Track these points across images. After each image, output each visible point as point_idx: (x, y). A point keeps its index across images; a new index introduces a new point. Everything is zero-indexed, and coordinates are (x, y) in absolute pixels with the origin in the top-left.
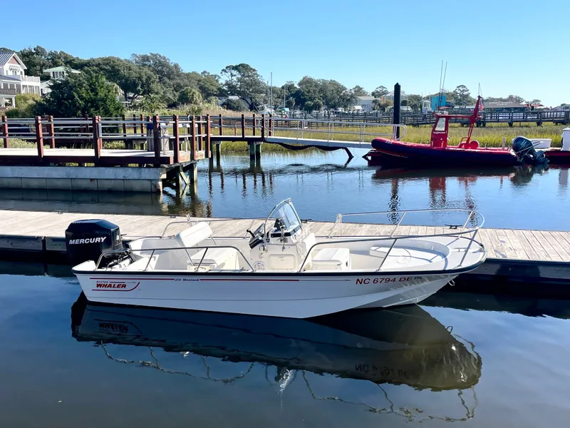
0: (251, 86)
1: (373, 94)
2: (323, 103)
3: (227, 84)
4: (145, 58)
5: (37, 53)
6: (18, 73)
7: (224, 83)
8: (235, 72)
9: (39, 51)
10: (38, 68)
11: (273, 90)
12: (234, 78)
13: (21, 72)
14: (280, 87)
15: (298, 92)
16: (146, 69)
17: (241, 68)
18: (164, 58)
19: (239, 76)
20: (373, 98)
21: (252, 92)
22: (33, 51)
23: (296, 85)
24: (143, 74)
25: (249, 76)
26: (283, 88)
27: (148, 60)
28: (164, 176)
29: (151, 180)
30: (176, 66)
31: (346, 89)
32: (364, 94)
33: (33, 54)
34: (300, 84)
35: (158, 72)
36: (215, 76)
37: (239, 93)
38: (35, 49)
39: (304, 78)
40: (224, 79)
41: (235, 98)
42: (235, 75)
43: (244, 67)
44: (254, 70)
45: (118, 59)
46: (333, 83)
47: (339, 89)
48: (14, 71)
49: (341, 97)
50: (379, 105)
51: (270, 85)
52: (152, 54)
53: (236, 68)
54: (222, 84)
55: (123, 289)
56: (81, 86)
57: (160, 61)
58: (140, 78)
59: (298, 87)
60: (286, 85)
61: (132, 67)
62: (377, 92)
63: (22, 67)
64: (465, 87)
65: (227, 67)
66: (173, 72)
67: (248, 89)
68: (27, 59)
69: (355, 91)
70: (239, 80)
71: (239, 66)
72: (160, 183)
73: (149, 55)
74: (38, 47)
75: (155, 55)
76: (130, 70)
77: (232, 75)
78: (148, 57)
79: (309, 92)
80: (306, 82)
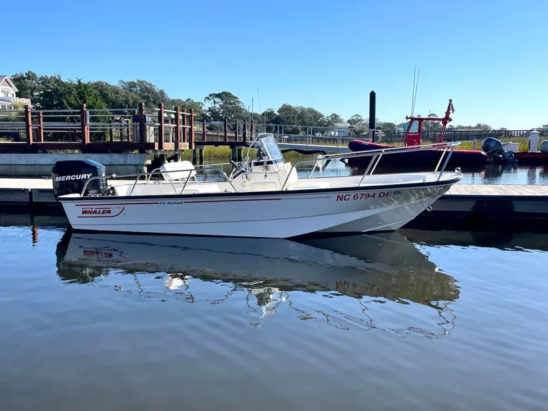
0: (233, 113)
1: (349, 121)
2: (302, 129)
3: (210, 110)
4: (132, 85)
5: (29, 78)
6: (10, 95)
7: (207, 109)
8: (217, 100)
9: (30, 76)
10: (29, 91)
11: (255, 116)
12: (217, 106)
13: (13, 95)
14: (261, 113)
15: (278, 118)
16: (132, 94)
17: (223, 96)
18: (150, 84)
19: (222, 104)
20: (349, 125)
21: (234, 118)
22: (25, 76)
23: (276, 112)
24: (130, 98)
25: (231, 103)
26: (263, 114)
27: (135, 87)
28: (149, 162)
29: (136, 165)
30: (162, 92)
31: (323, 116)
32: (341, 121)
33: (24, 78)
34: (279, 111)
35: (144, 98)
36: (199, 103)
37: (221, 120)
38: (26, 74)
39: (284, 105)
40: (207, 106)
41: (218, 123)
42: (218, 103)
43: (226, 95)
44: (236, 98)
45: (107, 84)
46: (311, 111)
47: (316, 115)
48: (6, 93)
49: (318, 124)
50: (355, 131)
51: (251, 111)
52: (138, 81)
53: (218, 96)
54: (205, 110)
55: (108, 215)
56: (70, 93)
57: (146, 88)
58: (127, 102)
59: (278, 114)
60: (266, 112)
61: (119, 92)
62: (353, 120)
63: (14, 90)
64: (435, 115)
65: (210, 95)
66: (158, 98)
67: (230, 115)
68: (19, 83)
69: (332, 119)
70: (222, 107)
71: (222, 93)
72: (145, 169)
73: (136, 81)
74: (29, 72)
75: (142, 82)
76: (117, 93)
77: (215, 102)
78: (135, 83)
79: (288, 118)
80: (286, 109)
